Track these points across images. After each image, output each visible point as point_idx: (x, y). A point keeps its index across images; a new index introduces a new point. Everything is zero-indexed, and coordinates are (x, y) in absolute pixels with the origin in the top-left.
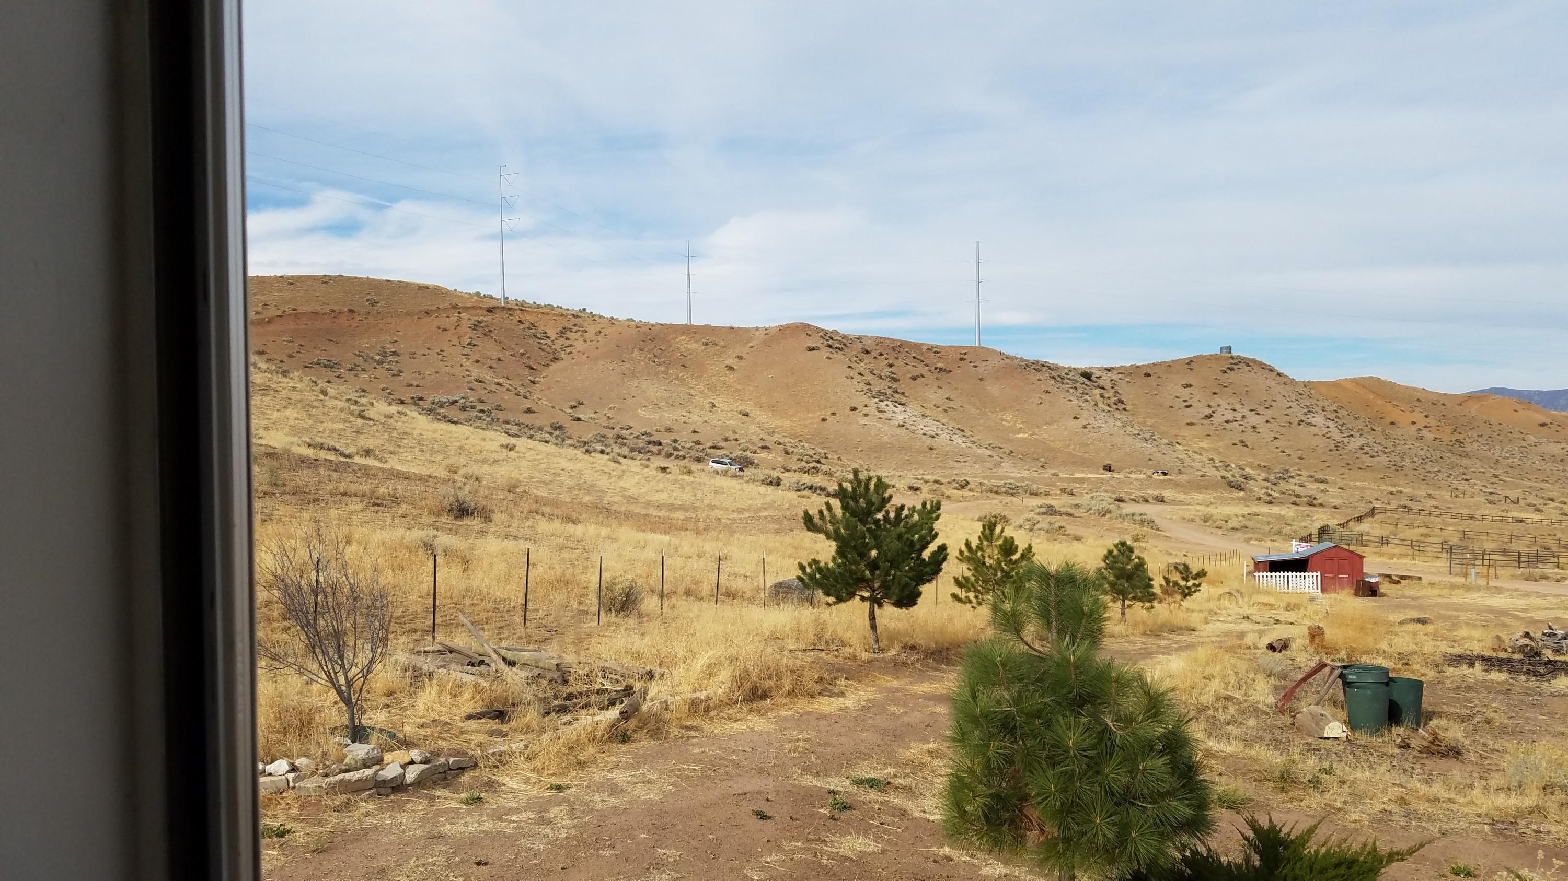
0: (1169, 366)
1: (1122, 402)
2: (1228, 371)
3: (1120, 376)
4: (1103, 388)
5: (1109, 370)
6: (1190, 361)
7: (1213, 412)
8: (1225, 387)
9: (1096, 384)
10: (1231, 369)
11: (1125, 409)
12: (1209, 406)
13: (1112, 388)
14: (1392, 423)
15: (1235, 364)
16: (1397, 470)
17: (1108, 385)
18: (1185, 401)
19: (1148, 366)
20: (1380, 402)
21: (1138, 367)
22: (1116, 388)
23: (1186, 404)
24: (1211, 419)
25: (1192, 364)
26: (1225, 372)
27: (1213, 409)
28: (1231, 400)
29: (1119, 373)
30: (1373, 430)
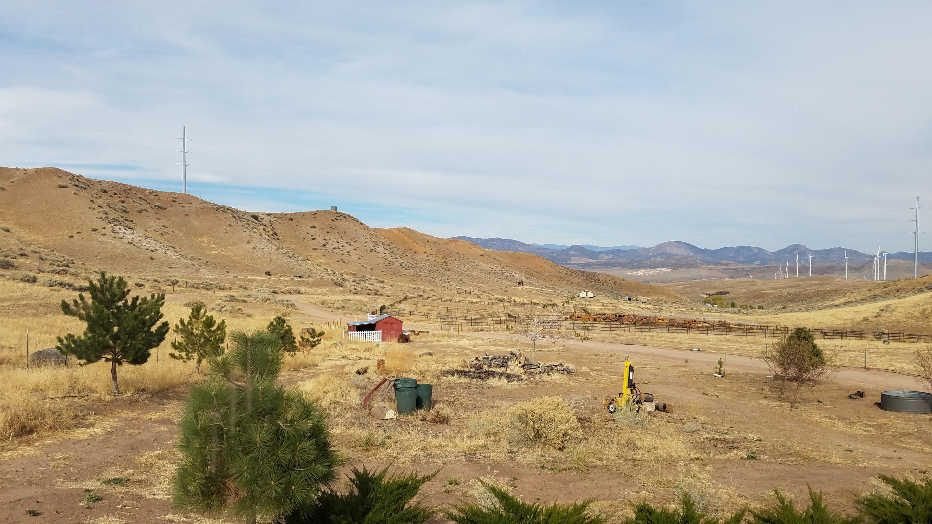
0: (303, 215)
1: (276, 234)
2: (335, 220)
3: (275, 219)
4: (265, 225)
5: (269, 215)
6: (315, 213)
7: (327, 243)
8: (334, 229)
9: (261, 223)
10: (337, 219)
11: (278, 239)
12: (325, 239)
13: (271, 225)
14: (415, 252)
15: (338, 217)
16: (417, 277)
17: (268, 224)
18: (312, 236)
19: (291, 214)
20: (410, 241)
21: (286, 214)
22: (273, 226)
23: (312, 237)
24: (326, 247)
25: (316, 215)
26: (333, 221)
27: (327, 241)
28: (336, 237)
29: (274, 217)
30: (407, 256)
